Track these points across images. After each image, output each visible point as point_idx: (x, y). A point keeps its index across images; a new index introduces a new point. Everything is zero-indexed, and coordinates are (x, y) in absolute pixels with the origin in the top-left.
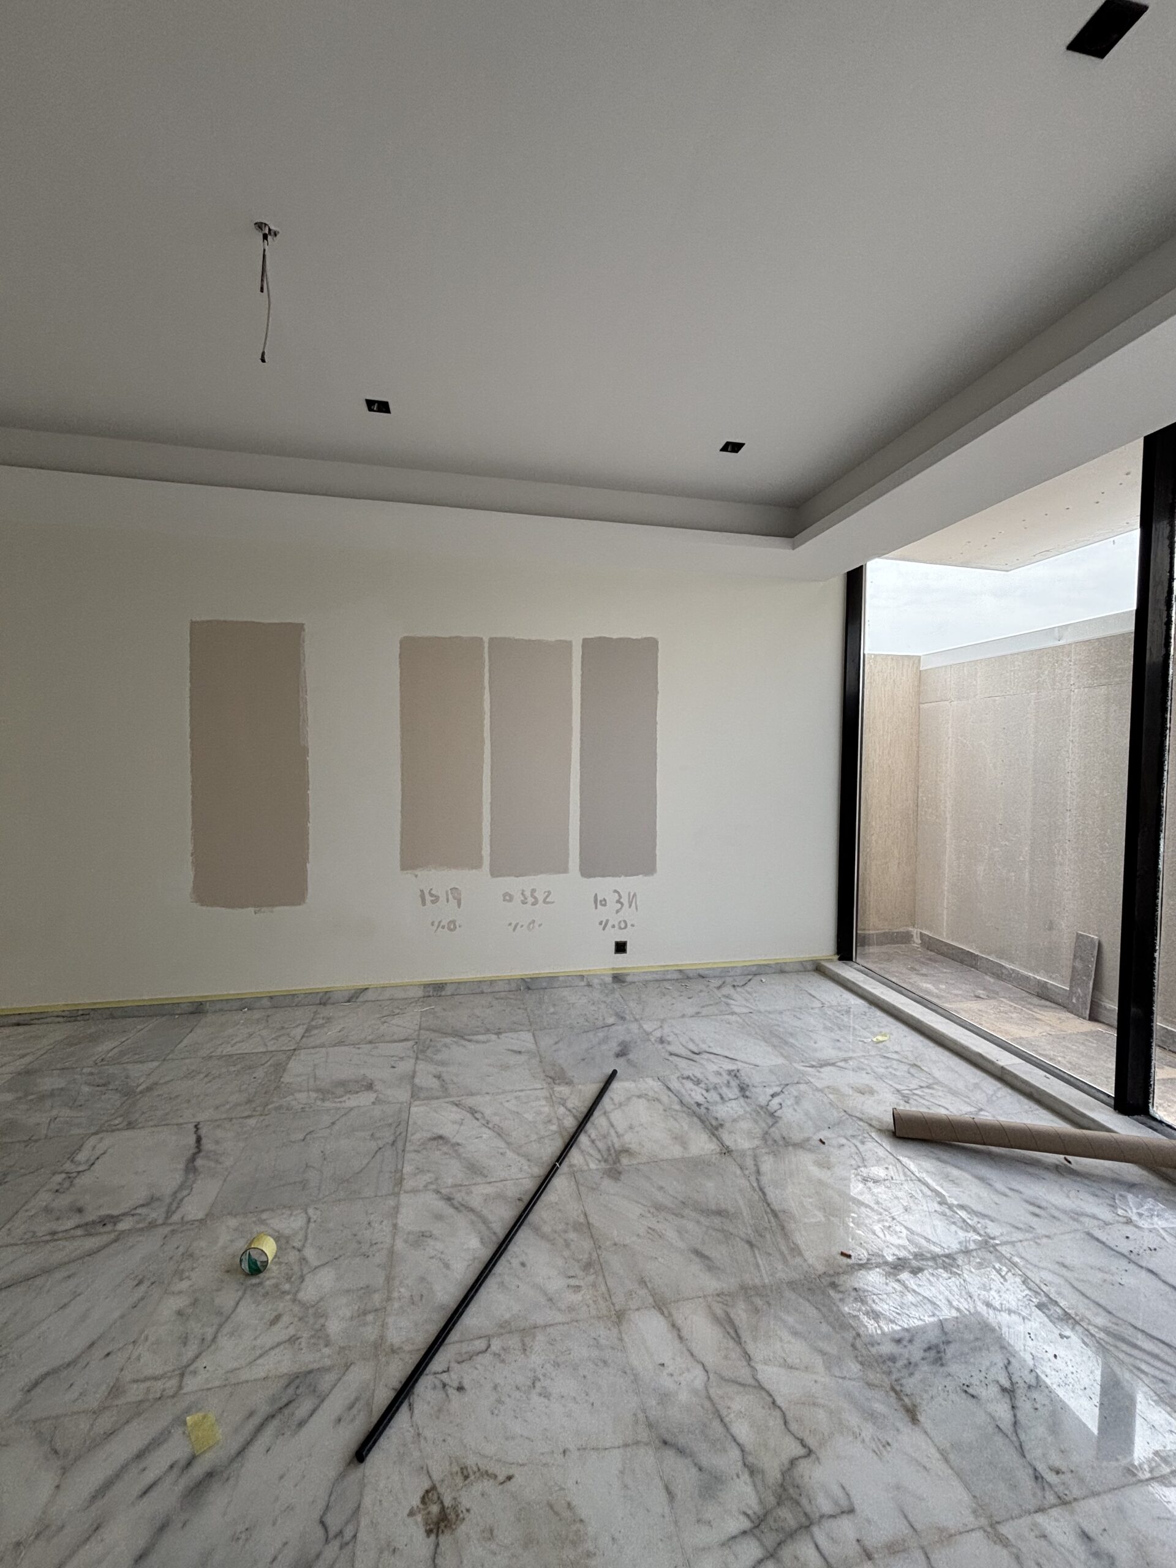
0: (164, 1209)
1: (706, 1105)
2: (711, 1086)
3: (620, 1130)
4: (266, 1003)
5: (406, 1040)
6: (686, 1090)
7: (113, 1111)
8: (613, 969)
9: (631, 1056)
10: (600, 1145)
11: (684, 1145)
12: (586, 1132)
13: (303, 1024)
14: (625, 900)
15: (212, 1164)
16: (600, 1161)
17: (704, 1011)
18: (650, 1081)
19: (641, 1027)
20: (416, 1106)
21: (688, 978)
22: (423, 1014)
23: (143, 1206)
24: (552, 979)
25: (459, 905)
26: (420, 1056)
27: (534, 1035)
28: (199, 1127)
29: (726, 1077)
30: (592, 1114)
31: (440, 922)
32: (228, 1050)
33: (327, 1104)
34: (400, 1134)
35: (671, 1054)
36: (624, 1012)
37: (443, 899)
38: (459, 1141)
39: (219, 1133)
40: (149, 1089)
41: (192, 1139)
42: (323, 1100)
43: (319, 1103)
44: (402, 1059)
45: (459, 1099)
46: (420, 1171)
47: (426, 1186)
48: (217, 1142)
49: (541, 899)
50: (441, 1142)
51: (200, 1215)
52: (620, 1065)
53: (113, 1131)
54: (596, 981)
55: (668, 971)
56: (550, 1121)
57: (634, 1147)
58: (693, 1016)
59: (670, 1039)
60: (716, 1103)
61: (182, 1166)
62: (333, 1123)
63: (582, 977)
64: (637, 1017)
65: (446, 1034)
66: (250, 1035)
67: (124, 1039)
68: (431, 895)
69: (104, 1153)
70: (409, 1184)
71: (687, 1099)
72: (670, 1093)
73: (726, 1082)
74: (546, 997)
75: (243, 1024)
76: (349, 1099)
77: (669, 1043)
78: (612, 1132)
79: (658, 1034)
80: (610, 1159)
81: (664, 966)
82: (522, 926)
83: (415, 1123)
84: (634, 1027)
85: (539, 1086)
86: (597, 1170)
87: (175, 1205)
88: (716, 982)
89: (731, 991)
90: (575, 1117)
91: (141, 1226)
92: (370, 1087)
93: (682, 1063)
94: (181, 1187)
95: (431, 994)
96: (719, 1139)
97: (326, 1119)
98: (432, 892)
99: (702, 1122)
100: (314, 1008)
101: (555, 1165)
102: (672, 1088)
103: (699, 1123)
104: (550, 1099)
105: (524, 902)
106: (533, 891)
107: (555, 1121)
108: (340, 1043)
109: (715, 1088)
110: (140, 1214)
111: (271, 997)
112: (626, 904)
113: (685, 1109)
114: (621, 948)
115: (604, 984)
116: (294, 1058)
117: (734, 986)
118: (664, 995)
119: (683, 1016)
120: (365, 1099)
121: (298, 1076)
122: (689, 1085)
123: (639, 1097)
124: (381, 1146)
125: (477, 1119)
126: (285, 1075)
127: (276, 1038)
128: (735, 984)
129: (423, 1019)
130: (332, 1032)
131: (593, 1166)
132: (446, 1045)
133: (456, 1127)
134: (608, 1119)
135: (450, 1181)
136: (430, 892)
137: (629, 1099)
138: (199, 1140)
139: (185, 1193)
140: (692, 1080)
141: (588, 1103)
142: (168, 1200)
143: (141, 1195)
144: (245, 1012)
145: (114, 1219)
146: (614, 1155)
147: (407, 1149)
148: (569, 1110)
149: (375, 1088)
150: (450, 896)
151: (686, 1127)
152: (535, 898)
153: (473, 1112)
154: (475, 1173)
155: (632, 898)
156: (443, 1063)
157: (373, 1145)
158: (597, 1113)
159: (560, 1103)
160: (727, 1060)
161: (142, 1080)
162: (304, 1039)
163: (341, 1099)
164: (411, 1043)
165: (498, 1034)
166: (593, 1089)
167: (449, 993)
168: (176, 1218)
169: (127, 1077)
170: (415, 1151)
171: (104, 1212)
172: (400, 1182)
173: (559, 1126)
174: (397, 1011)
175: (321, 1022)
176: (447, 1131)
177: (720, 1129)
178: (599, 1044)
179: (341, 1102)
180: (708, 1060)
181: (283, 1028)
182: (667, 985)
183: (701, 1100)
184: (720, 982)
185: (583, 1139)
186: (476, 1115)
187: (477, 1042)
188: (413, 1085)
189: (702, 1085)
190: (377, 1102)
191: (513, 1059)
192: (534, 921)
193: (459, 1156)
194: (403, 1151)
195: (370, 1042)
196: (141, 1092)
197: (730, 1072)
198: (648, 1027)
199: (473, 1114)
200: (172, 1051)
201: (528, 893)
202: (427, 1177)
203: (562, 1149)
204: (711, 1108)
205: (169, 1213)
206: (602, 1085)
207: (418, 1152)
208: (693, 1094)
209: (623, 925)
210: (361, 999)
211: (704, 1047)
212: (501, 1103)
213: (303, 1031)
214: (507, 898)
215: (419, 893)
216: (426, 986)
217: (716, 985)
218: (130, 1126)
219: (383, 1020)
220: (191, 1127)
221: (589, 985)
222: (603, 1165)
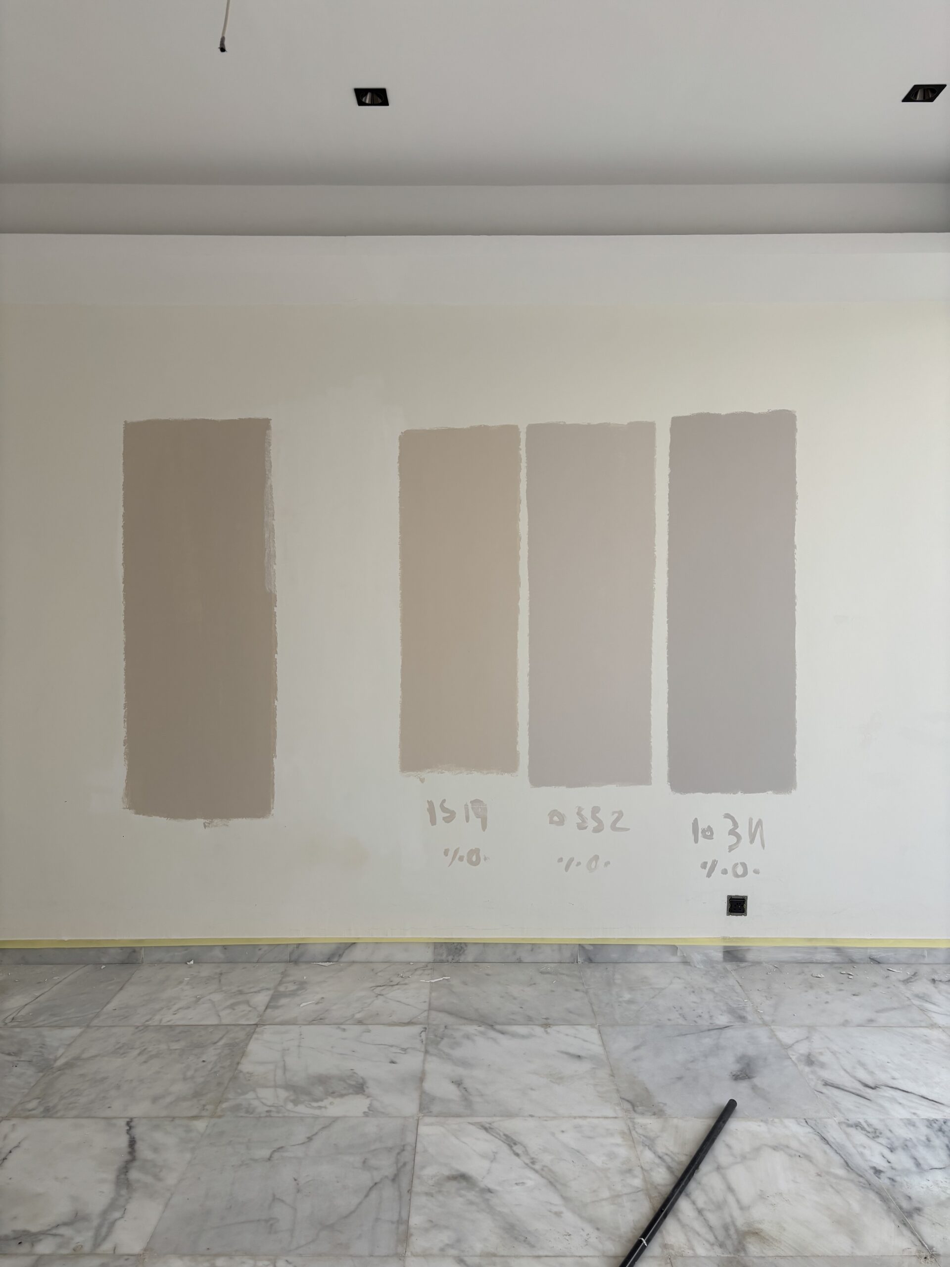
0: (91, 1234)
1: (890, 1174)
2: (897, 1144)
3: (746, 1200)
4: (218, 954)
5: (410, 1023)
6: (855, 1146)
7: (26, 1091)
8: (724, 939)
9: (757, 1081)
10: (713, 1218)
11: (855, 1235)
12: (688, 1195)
13: (268, 989)
14: (743, 830)
15: (149, 1179)
16: (712, 1245)
17: (882, 1019)
18: (791, 1124)
19: (773, 1035)
20: (427, 1125)
21: (852, 962)
22: (433, 987)
23: (65, 1224)
24: (628, 949)
25: (484, 827)
26: (430, 1049)
27: (600, 1032)
28: (132, 1124)
29: (924, 1130)
30: (697, 1168)
31: (456, 852)
32: (168, 1018)
33: (302, 1109)
34: (405, 1164)
35: (826, 1084)
36: (744, 1009)
37: (460, 815)
38: (491, 1186)
39: (159, 1137)
40: (69, 1065)
41: (123, 1141)
42: (296, 1102)
43: (290, 1106)
44: (405, 1050)
45: (489, 1120)
46: (433, 1225)
47: (442, 1250)
48: (156, 1150)
49: (607, 823)
50: (464, 1184)
51: (137, 1248)
52: (741, 1093)
53: (27, 1117)
54: (696, 957)
55: (816, 948)
56: (630, 1171)
57: (766, 1227)
58: (859, 1026)
59: (822, 1059)
60: (907, 1172)
61: (111, 1176)
62: (310, 1139)
63: (674, 949)
64: (767, 1018)
65: (470, 1020)
66: (198, 1000)
67: (37, 994)
68: (444, 810)
69: (17, 1147)
70: (419, 1243)
71: (857, 1160)
72: (826, 1147)
73: (924, 1138)
74: (617, 976)
75: (188, 984)
76: (331, 1103)
77: (822, 1065)
78: (731, 1199)
79: (803, 1049)
80: (729, 1243)
81: (810, 940)
82: (579, 864)
83: (425, 1151)
84: (762, 1034)
85: (611, 1113)
86: (709, 1258)
87: (104, 1230)
88: (900, 973)
89: (929, 988)
90: (669, 1168)
91: (64, 1251)
92: (360, 1088)
93: (848, 1102)
94: (112, 1206)
95: (444, 957)
96: (914, 1232)
97: (301, 1134)
98: (446, 805)
99: (884, 1199)
100: (281, 967)
101: (641, 1242)
102: (831, 1140)
103: (878, 1201)
104: (629, 1135)
105: (581, 827)
106: (595, 810)
107: (638, 1171)
108: (318, 1020)
109: (905, 1147)
110: (62, 1236)
111: (225, 947)
112: (745, 837)
113: (853, 1176)
114: (737, 906)
115: (709, 962)
116: (255, 1036)
117: (934, 981)
118: (811, 987)
119: (846, 1023)
120: (355, 1106)
121: (262, 1063)
122: (859, 1137)
123: (775, 1148)
124: (377, 1180)
125: (517, 1155)
126: (244, 1061)
127: (232, 1007)
128: (936, 977)
129: (434, 994)
130: (306, 1004)
131: (701, 1251)
132: (468, 1037)
133: (486, 1164)
134: (724, 1178)
135: (479, 1247)
136: (442, 806)
137: (757, 1150)
138: (132, 1143)
139: (117, 1215)
140: (863, 1129)
141: (691, 1148)
142: (95, 1222)
143: (62, 1209)
144: (190, 967)
145: (32, 1238)
146: (734, 1236)
147: (414, 1189)
148: (660, 1157)
149: (367, 1091)
150: (471, 813)
151: (856, 1207)
152: (600, 822)
153: (511, 1142)
154: (516, 1239)
155: (756, 829)
156: (464, 1063)
157: (365, 1178)
158: (705, 1167)
159: (645, 1145)
160: (925, 1102)
161: (61, 1051)
162: (269, 1010)
163: (320, 1104)
164: (416, 1029)
165: (546, 1025)
166: (697, 1128)
167: (470, 958)
168: (107, 1247)
169: (43, 1046)
170: (427, 1194)
171: (19, 1226)
172: (404, 1237)
173: (645, 1180)
174: (396, 980)
175: (292, 987)
176: (475, 1167)
177: (916, 1216)
178: (706, 1056)
179: (320, 1107)
180: (893, 1100)
181: (241, 992)
182: (817, 970)
183: (881, 1164)
184: (909, 973)
185: (683, 1205)
186: (515, 1148)
187: (514, 1035)
188: (423, 1093)
189: (882, 1140)
190: (371, 1112)
191: (571, 1067)
192: (596, 858)
193: (491, 1210)
194: (410, 1191)
195: (360, 1022)
196: (60, 1069)
197: (930, 1123)
198: (786, 1035)
199: (511, 1147)
200: (97, 1016)
201: (587, 813)
202: (444, 1237)
203: (651, 1218)
204: (898, 1179)
205: (98, 1240)
206: (711, 1122)
207: (432, 1195)
208: (867, 1152)
209: (740, 871)
210: (345, 958)
211: (883, 1077)
212: (553, 1134)
213: (267, 999)
214: (556, 819)
215: (427, 806)
216: (437, 946)
217: (902, 977)
218: (48, 1113)
219: (378, 990)
220: (122, 1123)
221: (686, 962)
222: (718, 1252)
